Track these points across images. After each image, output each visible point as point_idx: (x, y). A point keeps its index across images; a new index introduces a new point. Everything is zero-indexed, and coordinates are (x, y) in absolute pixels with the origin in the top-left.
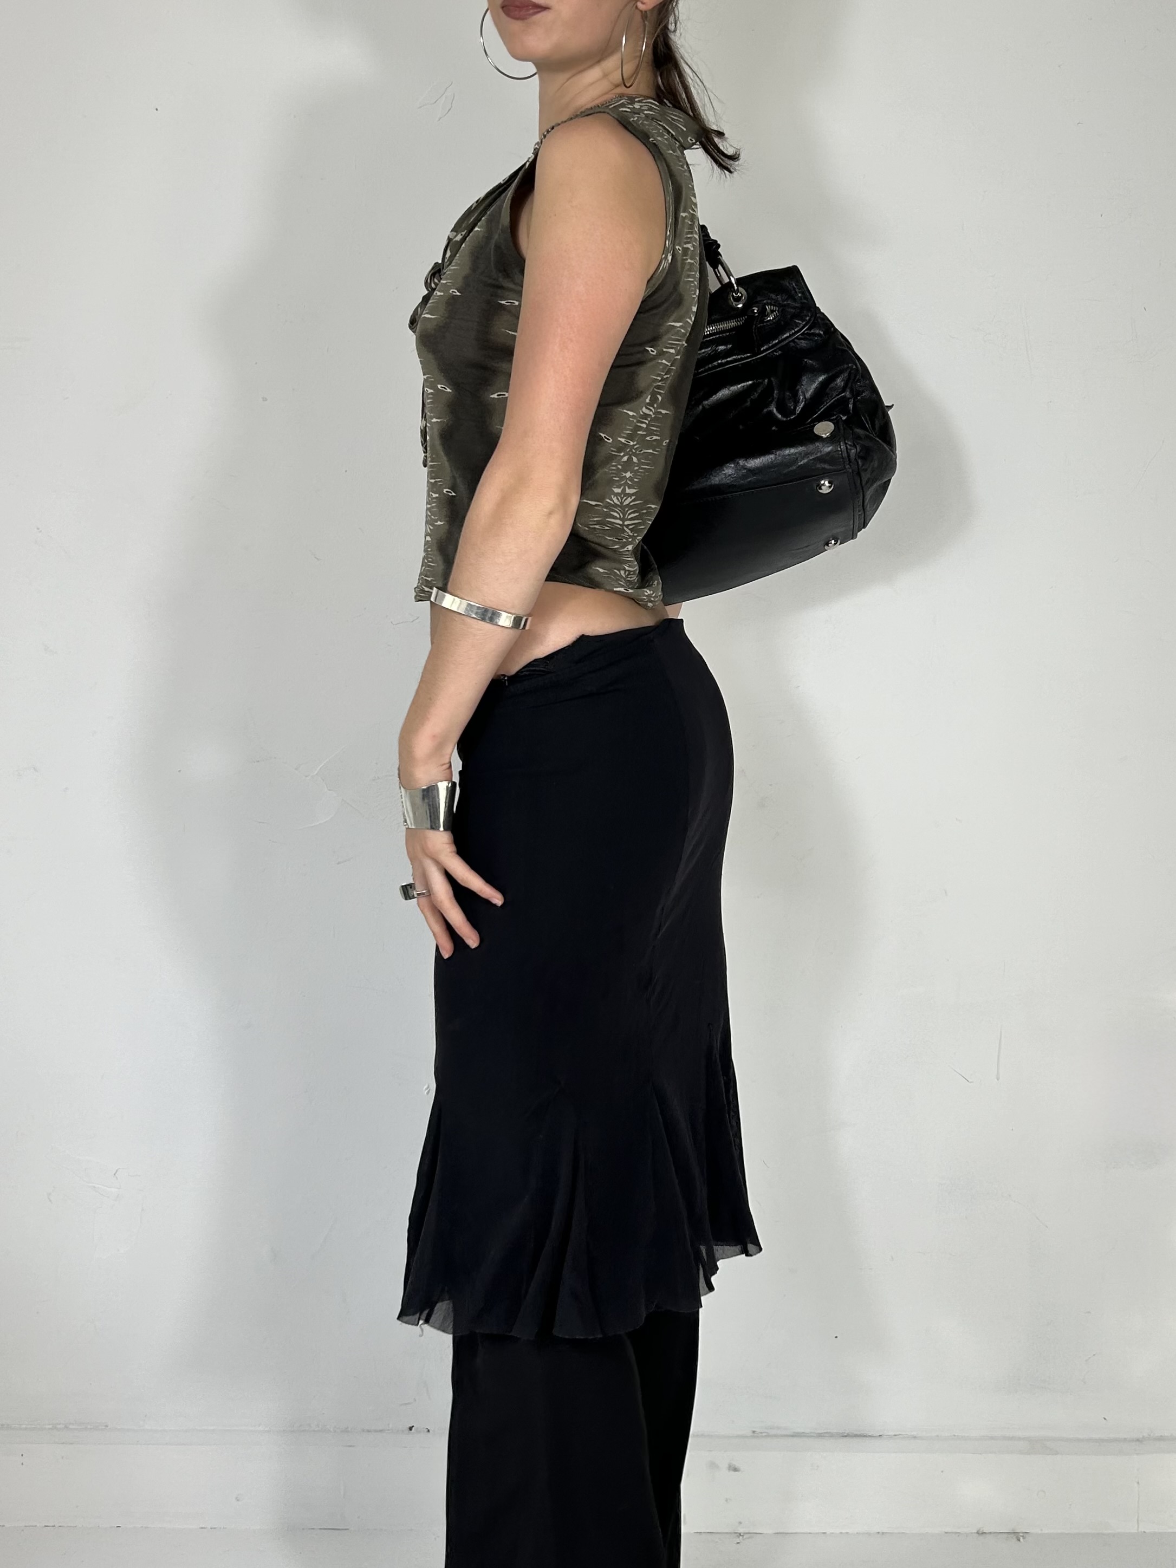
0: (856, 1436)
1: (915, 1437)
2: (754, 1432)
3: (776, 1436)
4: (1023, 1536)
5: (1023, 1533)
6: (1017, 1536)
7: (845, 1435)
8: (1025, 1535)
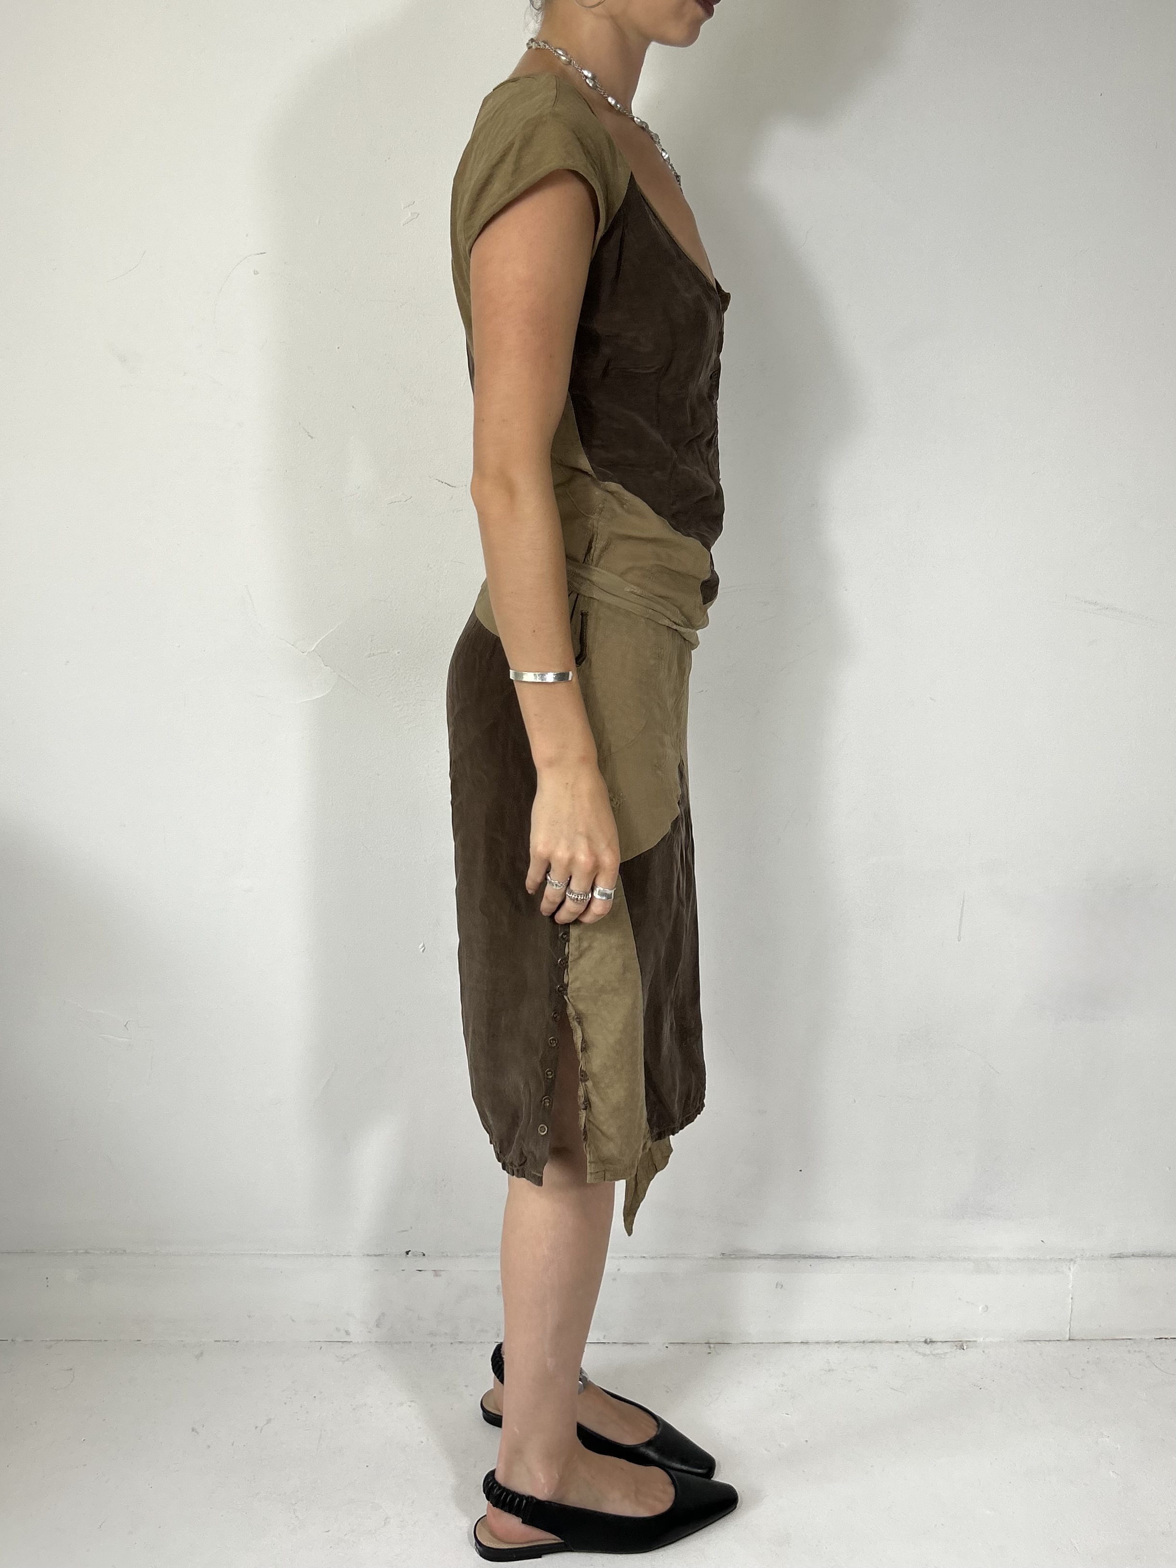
0: (817, 1257)
1: (870, 1258)
6: (961, 1345)
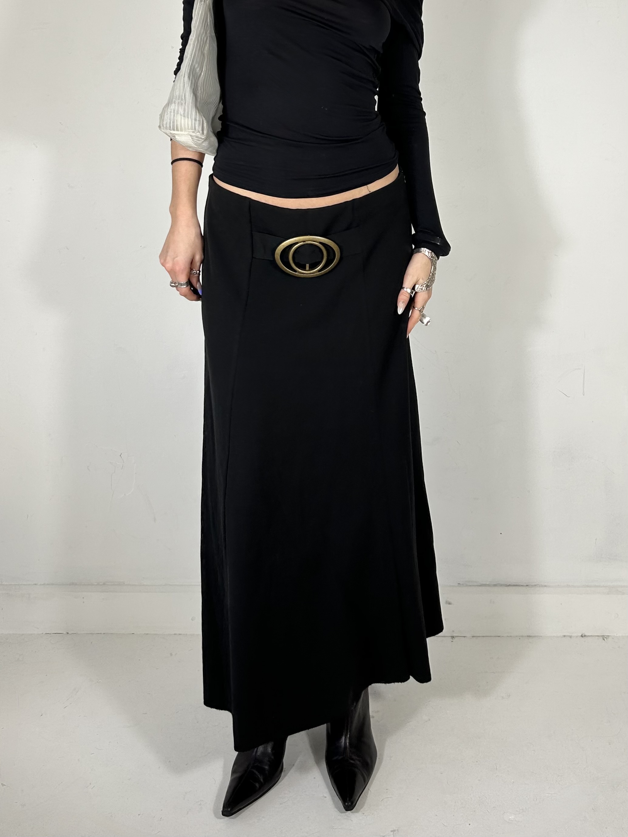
2: (459, 584)
3: (470, 586)
4: (606, 638)
5: (606, 636)
7: (508, 585)
8: (607, 637)
